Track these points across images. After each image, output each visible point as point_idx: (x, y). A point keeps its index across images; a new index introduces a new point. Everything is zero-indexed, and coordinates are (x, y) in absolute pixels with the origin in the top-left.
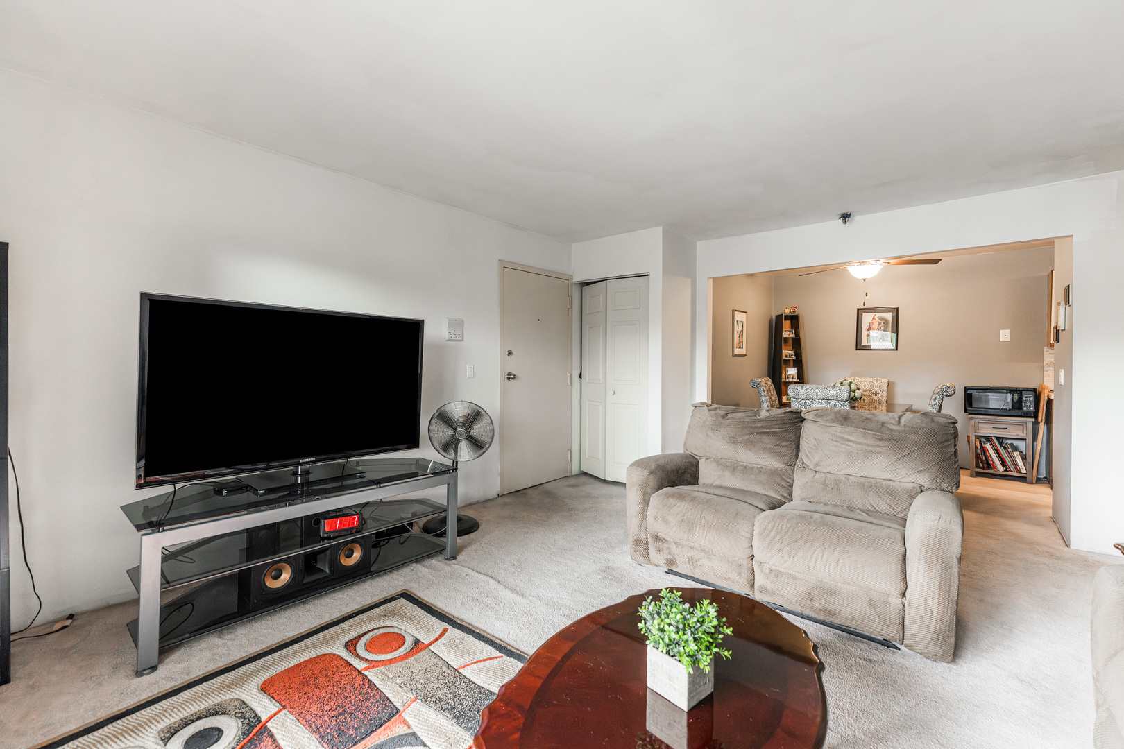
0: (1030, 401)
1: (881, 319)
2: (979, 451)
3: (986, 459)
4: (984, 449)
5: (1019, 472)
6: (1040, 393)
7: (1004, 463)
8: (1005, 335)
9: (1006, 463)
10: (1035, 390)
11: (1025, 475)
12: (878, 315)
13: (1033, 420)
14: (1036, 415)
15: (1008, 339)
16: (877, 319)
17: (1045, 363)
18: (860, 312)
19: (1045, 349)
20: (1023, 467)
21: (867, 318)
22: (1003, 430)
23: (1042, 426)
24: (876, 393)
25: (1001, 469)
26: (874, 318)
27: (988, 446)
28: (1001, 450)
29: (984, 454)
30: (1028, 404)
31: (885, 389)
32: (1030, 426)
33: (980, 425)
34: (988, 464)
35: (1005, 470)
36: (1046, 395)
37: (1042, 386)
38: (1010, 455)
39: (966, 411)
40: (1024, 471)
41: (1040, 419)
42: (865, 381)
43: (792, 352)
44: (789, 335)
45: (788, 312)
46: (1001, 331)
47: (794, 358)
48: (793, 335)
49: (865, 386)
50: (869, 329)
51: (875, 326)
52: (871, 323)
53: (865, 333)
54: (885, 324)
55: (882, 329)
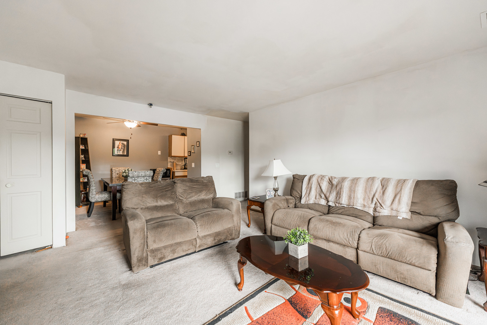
1: (123, 144)
8: (159, 153)
12: (121, 142)
16: (121, 144)
18: (114, 140)
26: (120, 143)
42: (121, 169)
43: (83, 156)
44: (82, 147)
45: (82, 136)
46: (159, 151)
47: (83, 159)
48: (84, 148)
49: (122, 171)
50: (118, 147)
51: (120, 147)
52: (119, 145)
53: (116, 149)
54: (124, 146)
55: (123, 148)
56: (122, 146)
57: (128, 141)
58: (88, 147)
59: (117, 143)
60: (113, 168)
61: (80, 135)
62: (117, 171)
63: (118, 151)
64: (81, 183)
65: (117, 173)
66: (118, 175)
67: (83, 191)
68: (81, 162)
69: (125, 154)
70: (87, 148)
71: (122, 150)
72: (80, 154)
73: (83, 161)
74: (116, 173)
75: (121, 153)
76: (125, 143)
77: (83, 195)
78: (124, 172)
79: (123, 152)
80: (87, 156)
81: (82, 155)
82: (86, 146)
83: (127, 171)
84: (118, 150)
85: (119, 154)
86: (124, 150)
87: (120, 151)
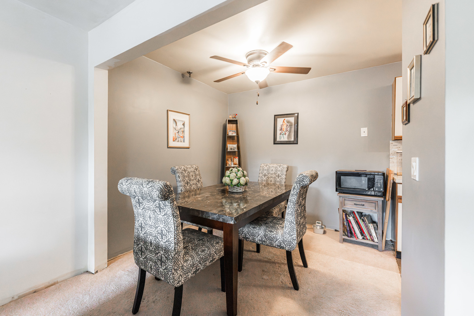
0: (380, 183)
1: (288, 122)
2: (345, 223)
3: (350, 230)
4: (349, 222)
5: (373, 240)
6: (387, 176)
7: (362, 233)
8: (364, 132)
9: (364, 233)
10: (383, 174)
11: (377, 244)
12: (286, 119)
13: (382, 199)
14: (384, 195)
15: (366, 134)
16: (286, 122)
17: (391, 152)
18: (276, 117)
19: (391, 142)
20: (376, 237)
21: (280, 121)
22: (361, 206)
23: (389, 203)
24: (278, 176)
25: (360, 237)
26: (283, 122)
27: (351, 218)
28: (361, 222)
29: (349, 225)
30: (379, 186)
31: (285, 173)
32: (380, 203)
33: (346, 202)
34: (351, 233)
35: (363, 238)
36: (392, 178)
37: (388, 170)
38: (367, 227)
39: (336, 191)
40: (376, 240)
41: (387, 198)
42: (273, 167)
45: (231, 117)
46: (362, 129)
47: (236, 150)
49: (272, 170)
50: (281, 129)
51: (284, 127)
52: (282, 125)
53: (278, 132)
54: (291, 126)
55: (288, 129)
56: (287, 125)
57: (296, 116)
62: (265, 170)
66: (266, 177)
69: (292, 139)
71: (287, 133)
74: (264, 174)
75: (285, 138)
76: (293, 120)
79: (289, 136)
84: (280, 134)
85: (282, 140)
86: (290, 132)
87: (284, 135)
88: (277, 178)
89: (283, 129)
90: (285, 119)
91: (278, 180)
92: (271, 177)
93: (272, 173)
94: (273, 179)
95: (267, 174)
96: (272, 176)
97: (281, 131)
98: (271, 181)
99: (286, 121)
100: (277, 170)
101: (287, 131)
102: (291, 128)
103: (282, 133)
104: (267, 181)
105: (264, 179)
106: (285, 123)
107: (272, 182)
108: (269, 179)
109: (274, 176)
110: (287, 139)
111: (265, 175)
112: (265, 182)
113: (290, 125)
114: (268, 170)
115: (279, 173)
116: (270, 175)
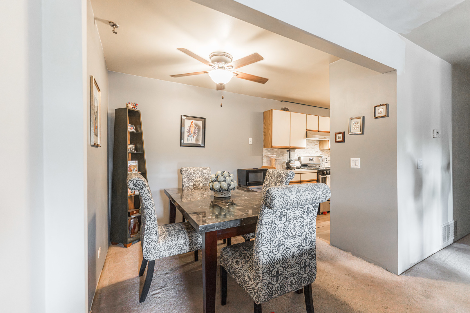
1: (196, 125)
12: (194, 121)
18: (182, 118)
26: (191, 124)
43: (132, 146)
44: (131, 129)
45: (130, 106)
47: (134, 151)
48: (134, 130)
49: (198, 174)
50: (189, 132)
51: (192, 130)
52: (190, 127)
53: (186, 134)
54: (199, 128)
55: (196, 132)
56: (195, 128)
57: (203, 120)
58: (141, 128)
59: (188, 123)
60: (184, 169)
61: (127, 105)
62: (191, 174)
63: (189, 138)
64: (131, 197)
65: (191, 178)
66: (193, 181)
67: (133, 213)
68: (129, 156)
69: (200, 143)
70: (139, 131)
71: (195, 136)
72: (128, 142)
73: (132, 154)
74: (189, 178)
75: (193, 141)
76: (200, 123)
77: (132, 221)
78: (215, 181)
79: (197, 140)
80: (139, 146)
81: (131, 143)
82: (138, 126)
83: (221, 178)
84: (188, 136)
85: (190, 142)
86: (198, 135)
87: (192, 138)
88: (205, 180)
89: (191, 131)
90: (192, 122)
91: (206, 182)
92: (199, 181)
93: (199, 176)
94: (201, 182)
95: (193, 178)
96: (199, 179)
97: (188, 133)
98: (199, 184)
99: (194, 123)
100: (203, 173)
101: (195, 134)
102: (199, 131)
103: (190, 136)
104: (194, 185)
105: (191, 183)
106: (193, 125)
107: (200, 186)
108: (197, 182)
109: (201, 179)
110: (195, 142)
111: (191, 180)
112: (192, 187)
113: (197, 128)
114: (194, 174)
115: (206, 175)
116: (196, 179)
